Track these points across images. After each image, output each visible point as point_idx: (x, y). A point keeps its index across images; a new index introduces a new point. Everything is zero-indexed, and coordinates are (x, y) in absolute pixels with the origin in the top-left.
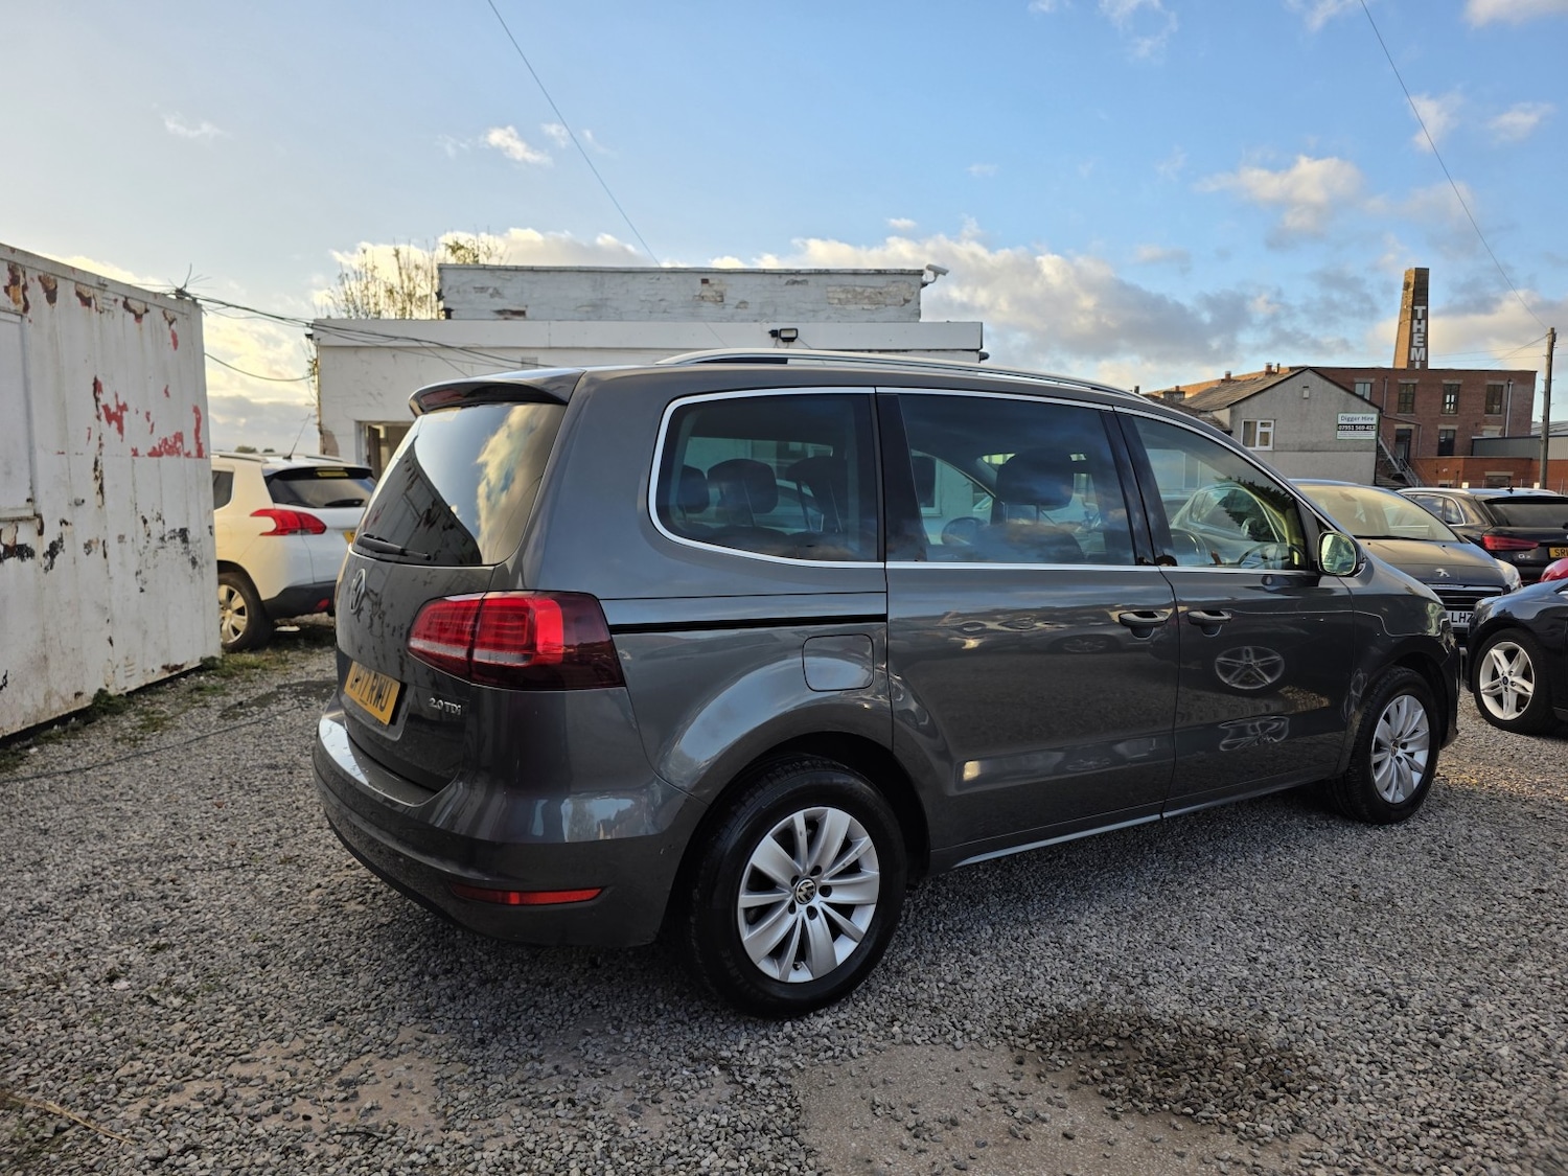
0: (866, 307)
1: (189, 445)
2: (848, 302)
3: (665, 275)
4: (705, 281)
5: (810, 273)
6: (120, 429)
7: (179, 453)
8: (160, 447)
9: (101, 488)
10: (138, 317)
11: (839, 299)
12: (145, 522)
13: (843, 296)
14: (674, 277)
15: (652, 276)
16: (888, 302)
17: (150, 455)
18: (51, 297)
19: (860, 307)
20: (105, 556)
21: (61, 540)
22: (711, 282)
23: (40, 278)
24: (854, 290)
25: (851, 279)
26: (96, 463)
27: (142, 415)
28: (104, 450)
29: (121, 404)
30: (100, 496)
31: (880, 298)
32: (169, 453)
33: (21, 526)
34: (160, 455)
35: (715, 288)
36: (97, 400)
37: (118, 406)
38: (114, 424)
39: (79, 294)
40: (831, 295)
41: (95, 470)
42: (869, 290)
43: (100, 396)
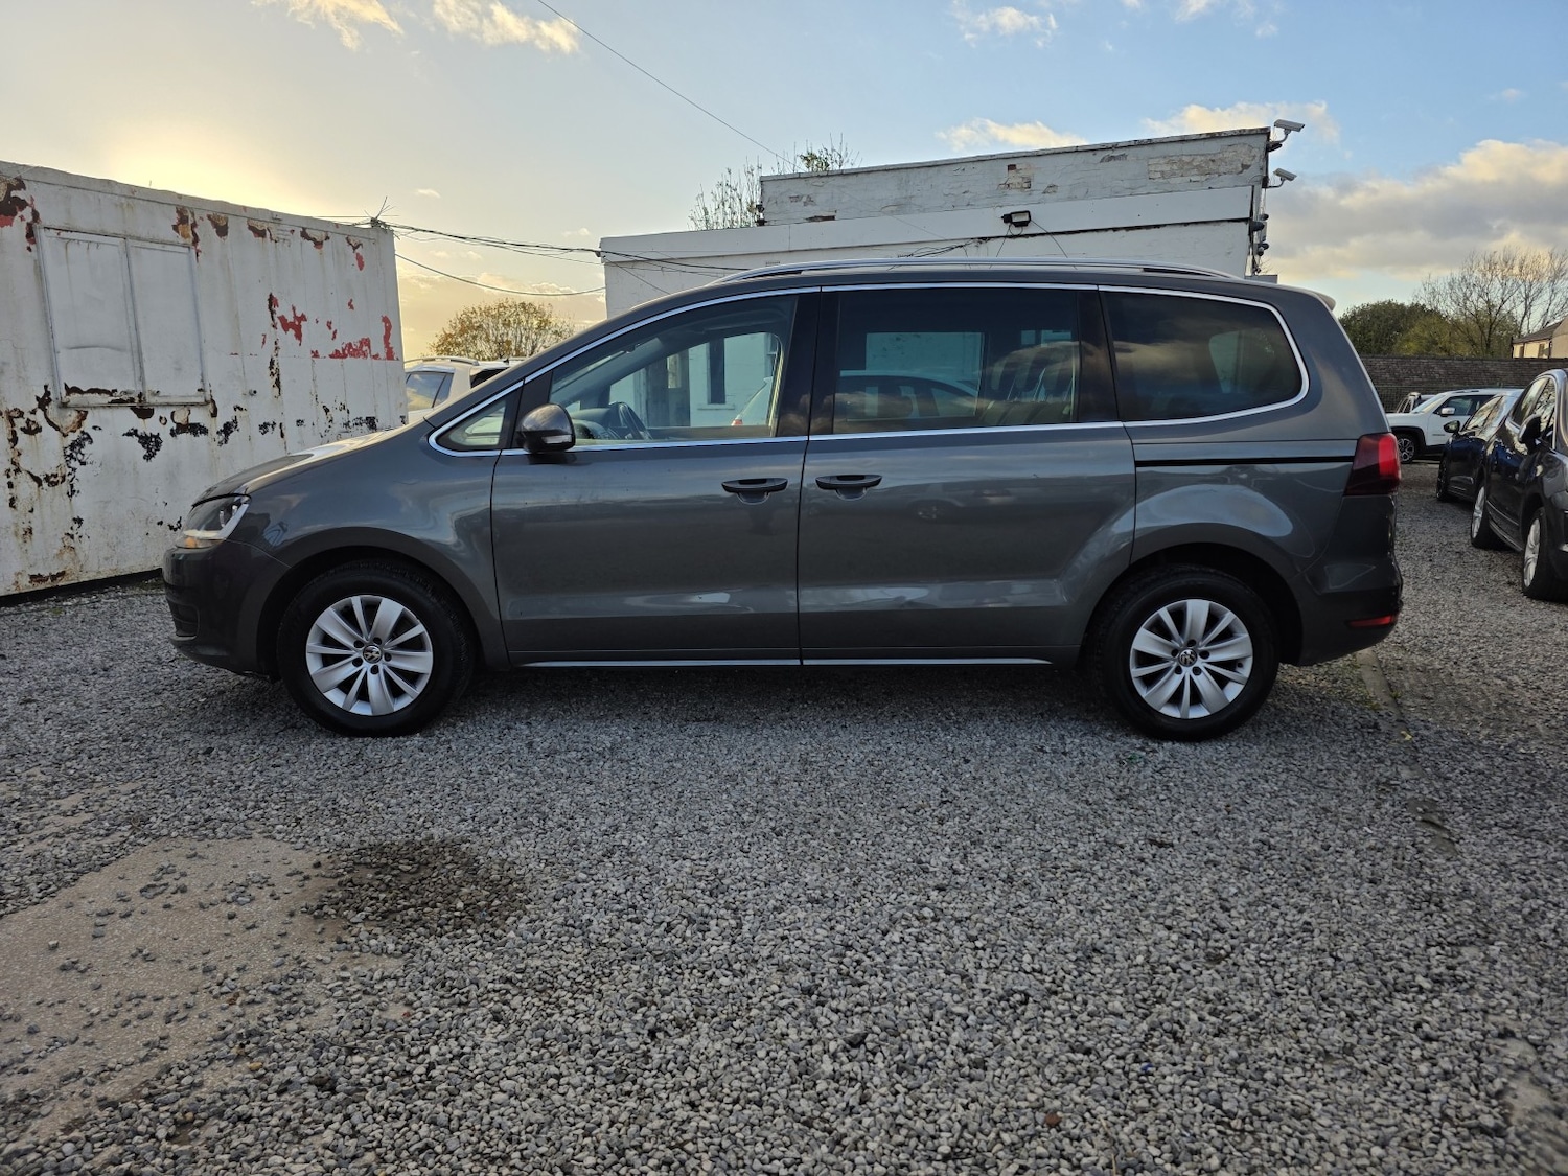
0: (1193, 179)
1: (378, 347)
2: (1173, 174)
3: (972, 165)
4: (1011, 167)
5: (1129, 146)
6: (299, 336)
7: (365, 355)
8: (343, 350)
9: (278, 383)
10: (318, 244)
11: (1162, 172)
12: (327, 410)
13: (1167, 168)
14: (979, 166)
15: (957, 167)
16: (1222, 170)
17: (331, 356)
18: (222, 231)
19: (1187, 179)
20: (282, 435)
21: (235, 421)
22: (1018, 167)
23: (209, 217)
24: (1180, 160)
25: (1178, 148)
26: (272, 362)
27: (323, 324)
28: (280, 352)
29: (299, 314)
30: (276, 389)
31: (1212, 166)
32: (352, 355)
33: (193, 409)
34: (345, 356)
35: (1023, 173)
36: (272, 312)
37: (295, 317)
38: (291, 332)
39: (251, 228)
40: (1152, 169)
41: (271, 367)
42: (1199, 158)
43: (276, 309)
